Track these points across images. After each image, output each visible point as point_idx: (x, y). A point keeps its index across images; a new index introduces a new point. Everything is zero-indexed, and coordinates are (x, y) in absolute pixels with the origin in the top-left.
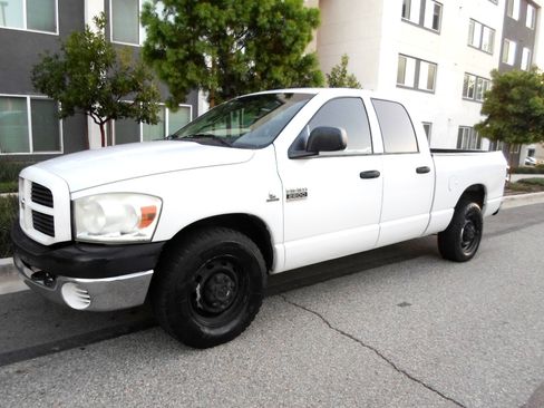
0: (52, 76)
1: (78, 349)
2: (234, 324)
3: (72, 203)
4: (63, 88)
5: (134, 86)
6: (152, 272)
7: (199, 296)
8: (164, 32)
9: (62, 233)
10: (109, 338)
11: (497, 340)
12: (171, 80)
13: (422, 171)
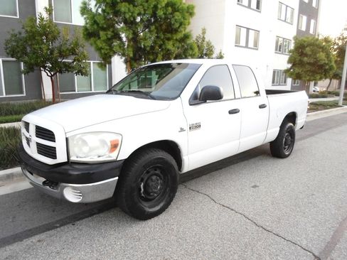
0: (18, 47)
1: (71, 225)
2: (162, 205)
3: (67, 139)
4: (26, 54)
5: (73, 52)
6: (117, 178)
7: (142, 190)
8: (98, 21)
9: (61, 158)
10: (87, 217)
11: (310, 205)
12: (103, 51)
13: (262, 107)
